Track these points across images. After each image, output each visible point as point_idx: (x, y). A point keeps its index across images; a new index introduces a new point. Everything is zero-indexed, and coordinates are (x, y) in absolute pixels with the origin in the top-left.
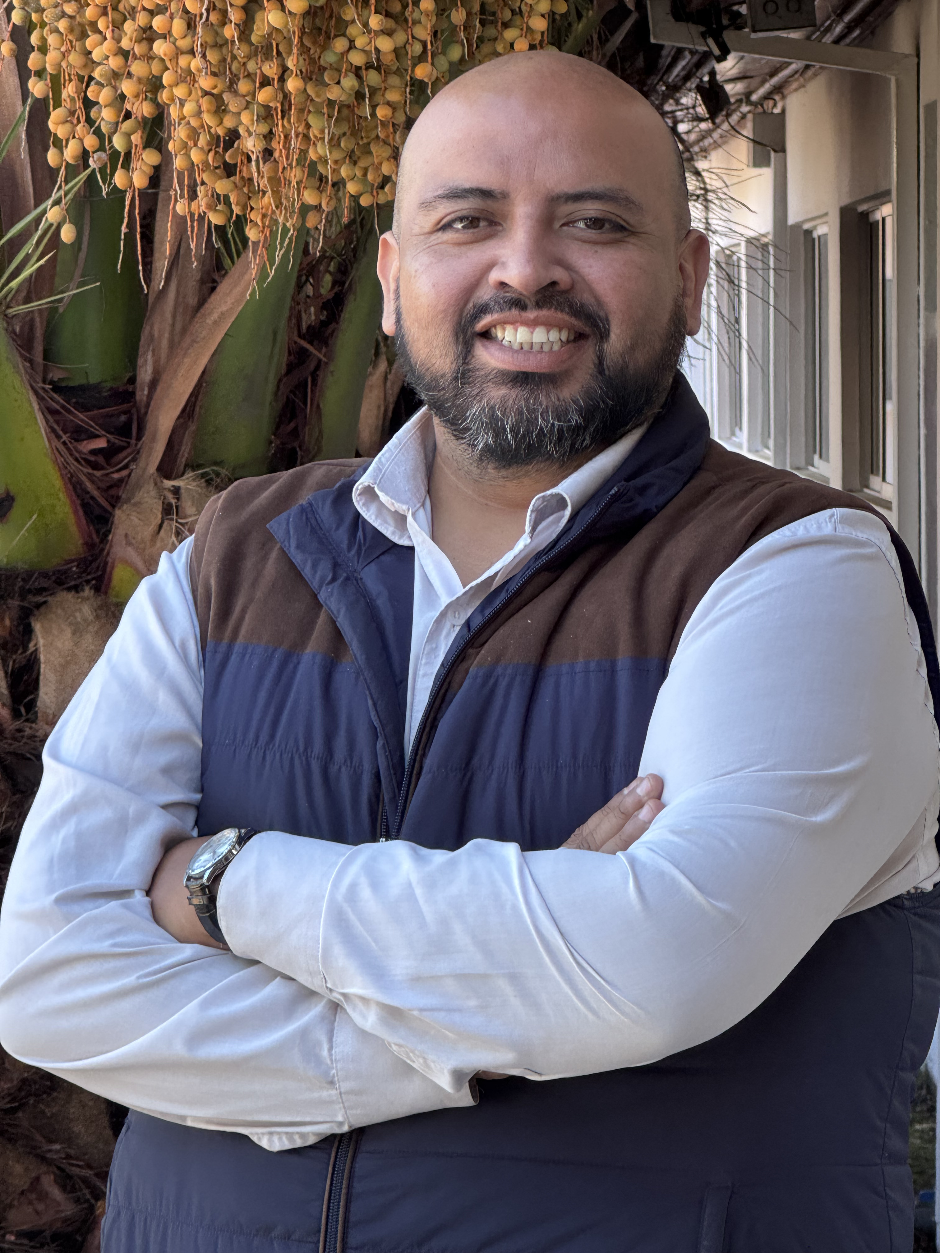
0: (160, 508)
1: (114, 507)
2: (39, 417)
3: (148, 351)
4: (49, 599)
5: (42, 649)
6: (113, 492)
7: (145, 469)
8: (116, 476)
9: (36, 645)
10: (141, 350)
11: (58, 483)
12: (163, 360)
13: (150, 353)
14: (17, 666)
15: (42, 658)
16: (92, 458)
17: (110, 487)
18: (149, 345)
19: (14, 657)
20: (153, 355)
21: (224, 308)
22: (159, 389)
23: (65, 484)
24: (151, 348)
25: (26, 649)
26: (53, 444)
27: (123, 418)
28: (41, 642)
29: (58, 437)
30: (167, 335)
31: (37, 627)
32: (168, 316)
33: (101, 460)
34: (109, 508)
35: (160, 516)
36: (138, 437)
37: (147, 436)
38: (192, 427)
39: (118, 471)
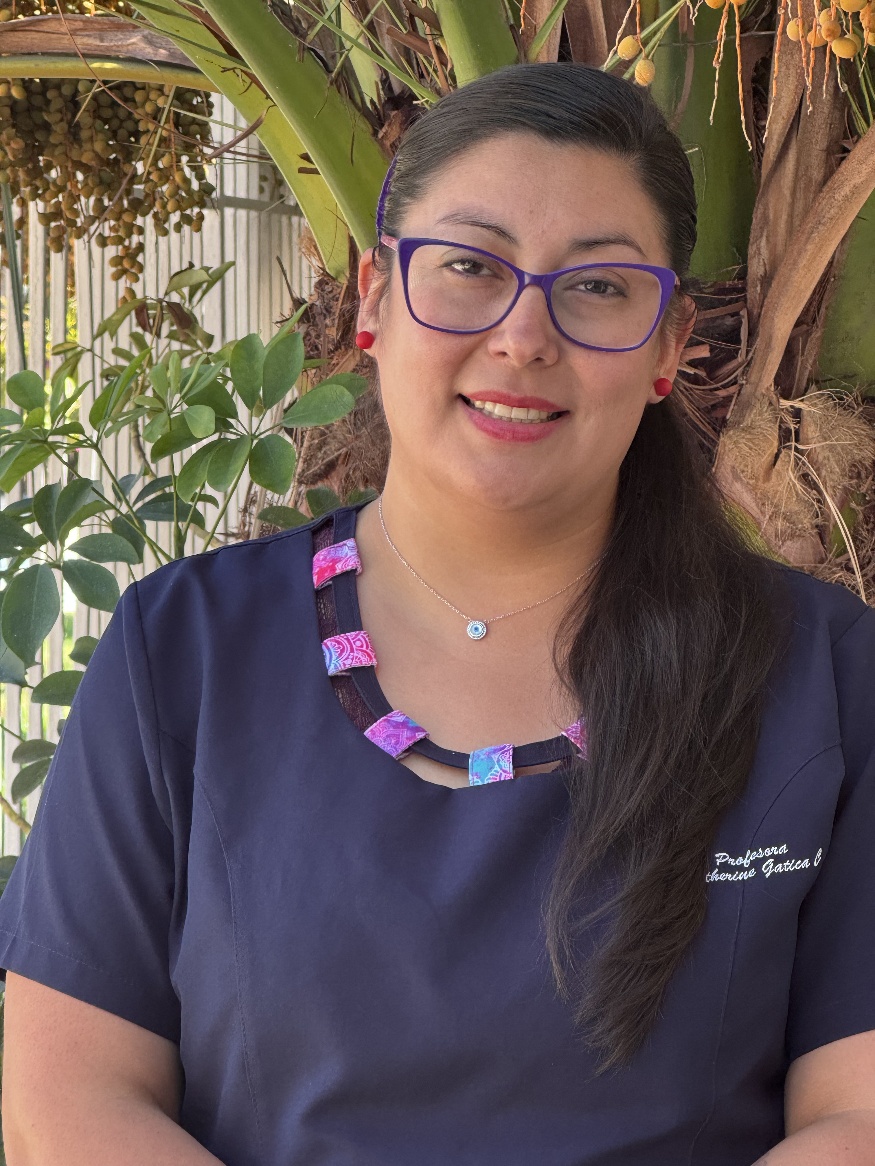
0: (776, 435)
1: (718, 433)
3: (761, 236)
6: (718, 414)
7: (757, 385)
8: (722, 393)
10: (752, 235)
12: (780, 248)
13: (764, 239)
16: (691, 371)
17: (714, 407)
18: (762, 229)
20: (768, 241)
21: (858, 180)
22: (774, 284)
24: (765, 234)
27: (729, 321)
30: (784, 217)
32: (787, 192)
33: (702, 373)
34: (711, 434)
35: (776, 444)
36: (750, 344)
37: (759, 343)
38: (817, 334)
39: (725, 387)
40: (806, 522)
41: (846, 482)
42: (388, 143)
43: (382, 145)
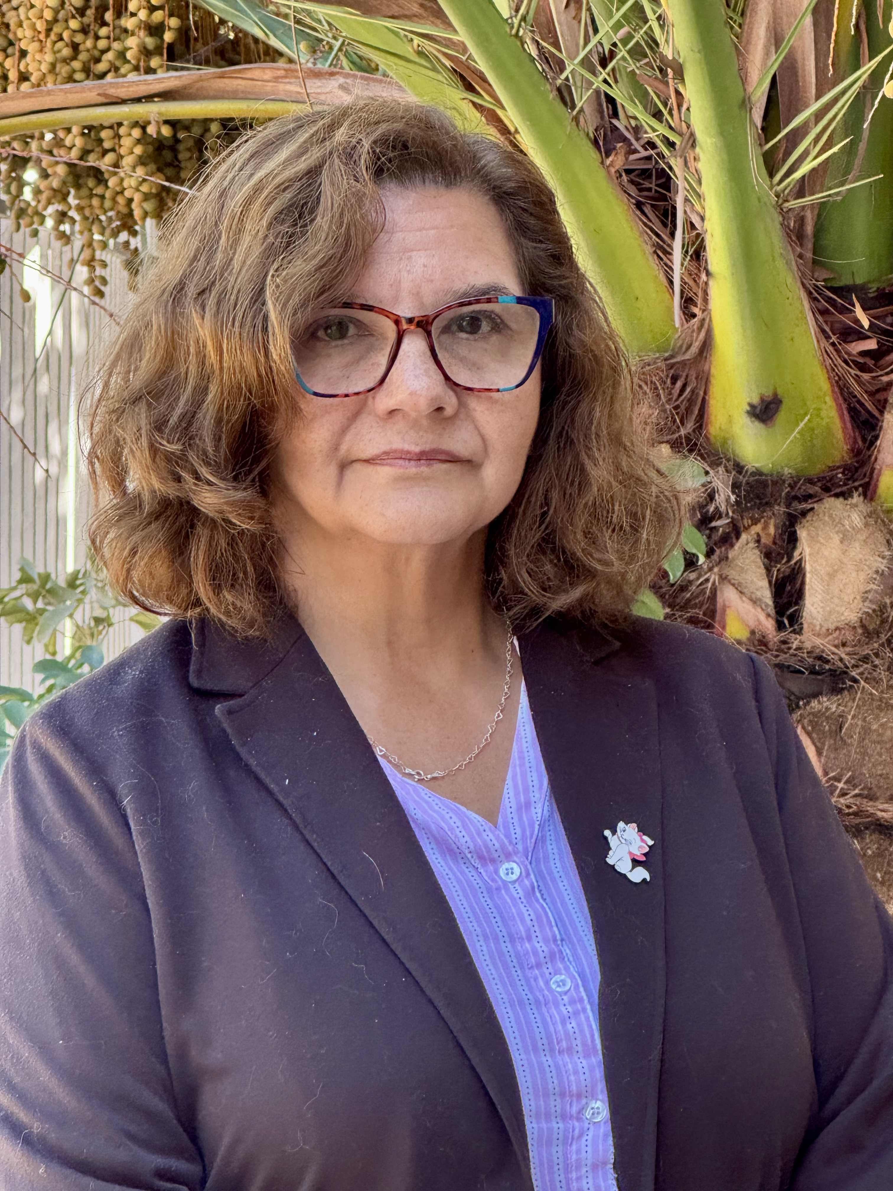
1: (882, 412)
2: (810, 318)
4: (815, 506)
5: (807, 558)
6: (880, 396)
8: (885, 379)
9: (801, 554)
11: (825, 385)
14: (781, 575)
15: (808, 568)
16: (861, 360)
17: (878, 391)
19: (779, 566)
23: (832, 386)
25: (790, 558)
26: (822, 346)
28: (807, 551)
29: (828, 338)
31: (803, 534)
33: (870, 363)
34: (876, 413)
39: (887, 374)
42: (613, 170)
43: (609, 172)
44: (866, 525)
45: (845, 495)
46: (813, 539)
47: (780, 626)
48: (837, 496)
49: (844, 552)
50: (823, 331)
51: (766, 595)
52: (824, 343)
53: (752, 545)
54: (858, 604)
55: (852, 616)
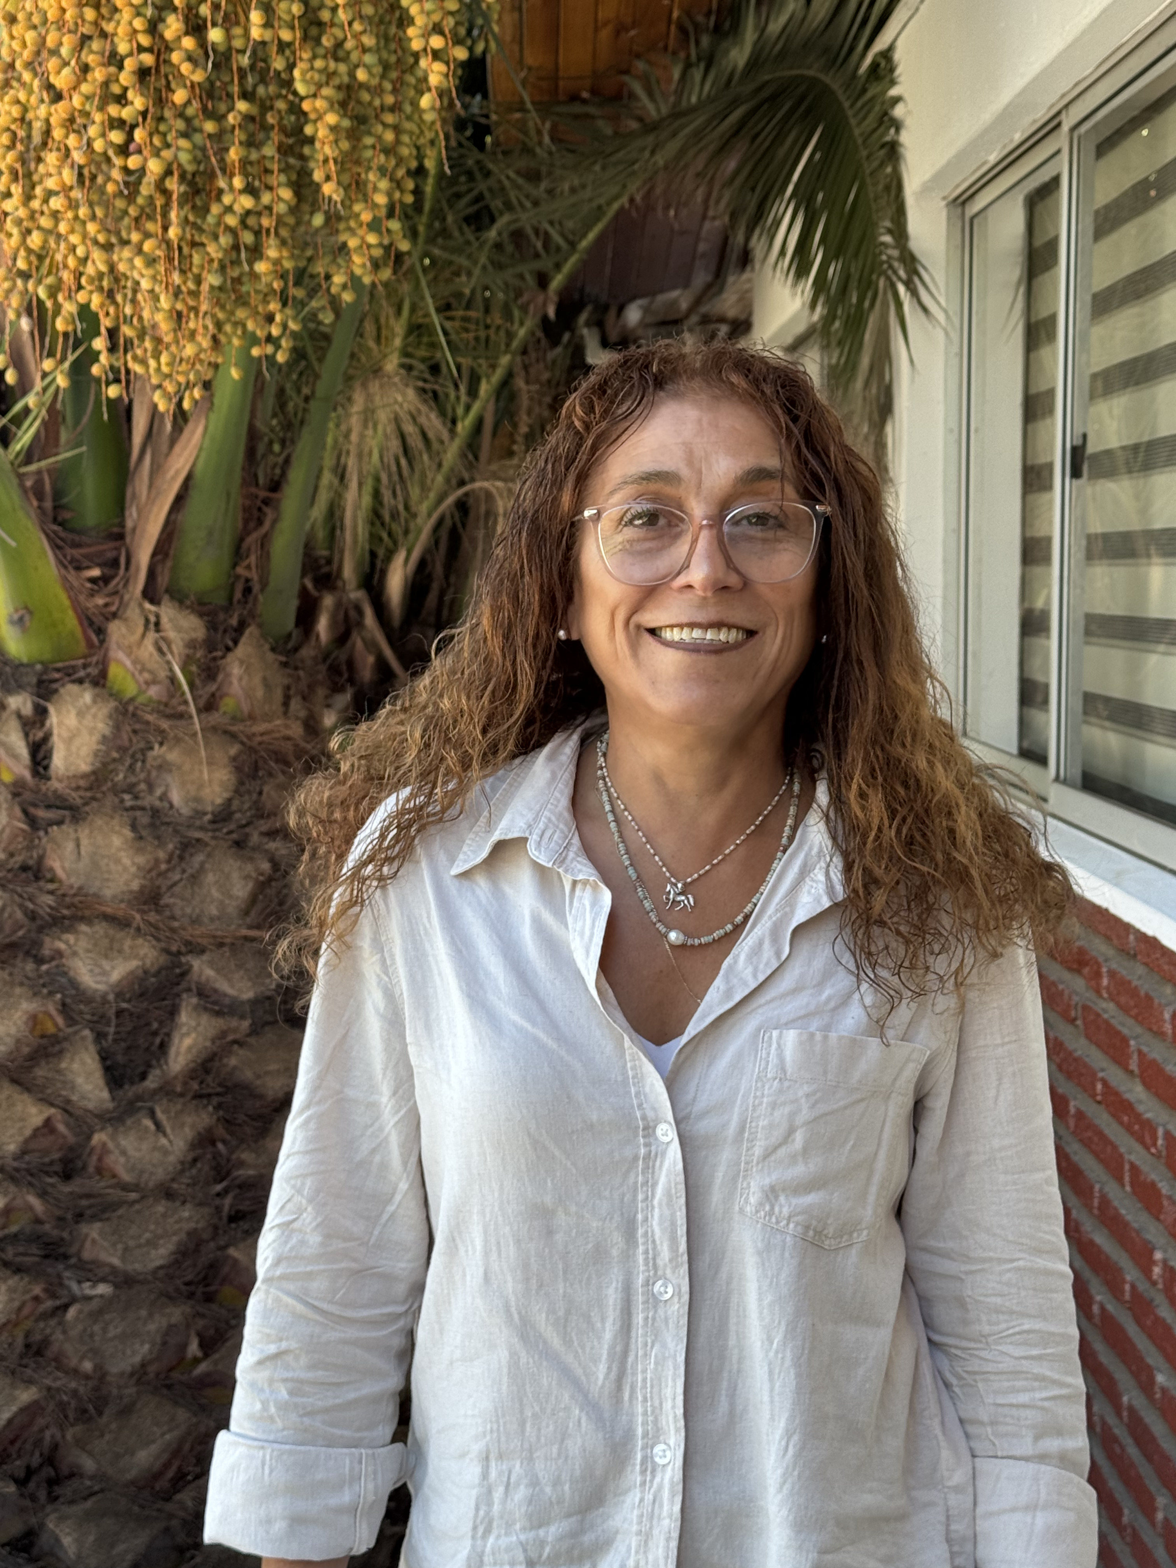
0: (143, 625)
1: (109, 622)
2: (50, 553)
4: (60, 688)
5: (55, 727)
7: (131, 594)
9: (50, 724)
10: (127, 504)
11: (67, 603)
12: (142, 510)
13: (134, 505)
14: (35, 740)
15: (55, 732)
16: (89, 585)
18: (132, 499)
19: (34, 732)
20: (136, 506)
23: (71, 603)
24: (134, 502)
25: (42, 724)
26: (61, 573)
27: (114, 553)
28: (55, 722)
29: (64, 566)
30: (145, 493)
31: (51, 709)
34: (105, 623)
35: (142, 629)
36: (127, 568)
37: (133, 568)
38: (169, 564)
40: (163, 674)
41: (187, 651)
44: (94, 702)
45: (80, 681)
46: (58, 712)
47: (35, 773)
48: (73, 682)
49: (80, 722)
50: (61, 563)
51: (23, 751)
52: (63, 571)
53: (14, 717)
54: (90, 759)
55: (84, 767)
